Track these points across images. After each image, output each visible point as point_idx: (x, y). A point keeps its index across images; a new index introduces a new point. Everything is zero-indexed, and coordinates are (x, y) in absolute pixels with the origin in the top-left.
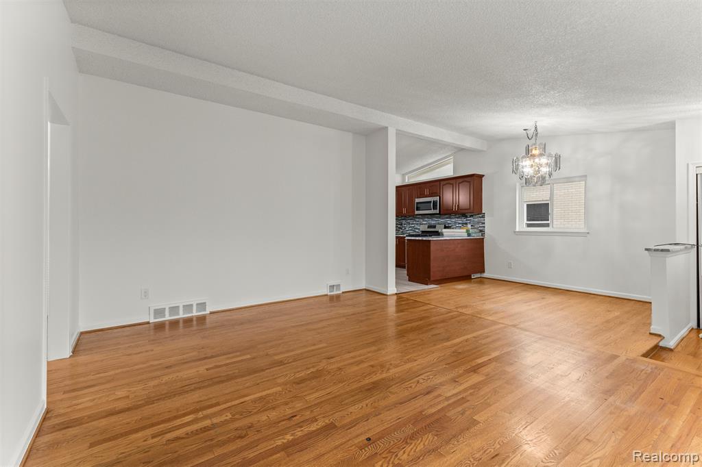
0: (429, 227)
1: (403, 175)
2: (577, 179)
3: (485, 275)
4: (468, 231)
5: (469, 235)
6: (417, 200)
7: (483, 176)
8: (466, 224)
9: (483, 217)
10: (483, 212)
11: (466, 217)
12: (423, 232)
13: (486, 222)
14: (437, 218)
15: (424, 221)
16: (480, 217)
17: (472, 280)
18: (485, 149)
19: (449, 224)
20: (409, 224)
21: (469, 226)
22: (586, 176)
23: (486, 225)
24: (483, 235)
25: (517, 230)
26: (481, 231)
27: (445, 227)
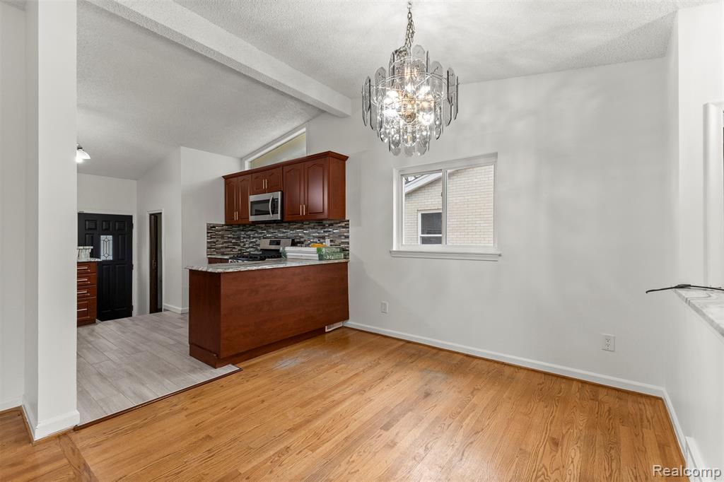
0: (271, 243)
1: (241, 159)
2: (482, 161)
3: (351, 323)
4: (319, 251)
5: (321, 257)
6: (252, 198)
7: (348, 157)
8: (324, 238)
9: (347, 227)
10: (347, 219)
11: (324, 227)
12: (264, 250)
13: (351, 234)
14: (285, 228)
15: (268, 233)
16: (343, 227)
17: (327, 336)
18: (348, 112)
19: (301, 237)
20: (249, 238)
21: (328, 242)
22: (495, 155)
23: (351, 240)
24: (346, 257)
25: (394, 249)
26: (344, 250)
27: (294, 244)
